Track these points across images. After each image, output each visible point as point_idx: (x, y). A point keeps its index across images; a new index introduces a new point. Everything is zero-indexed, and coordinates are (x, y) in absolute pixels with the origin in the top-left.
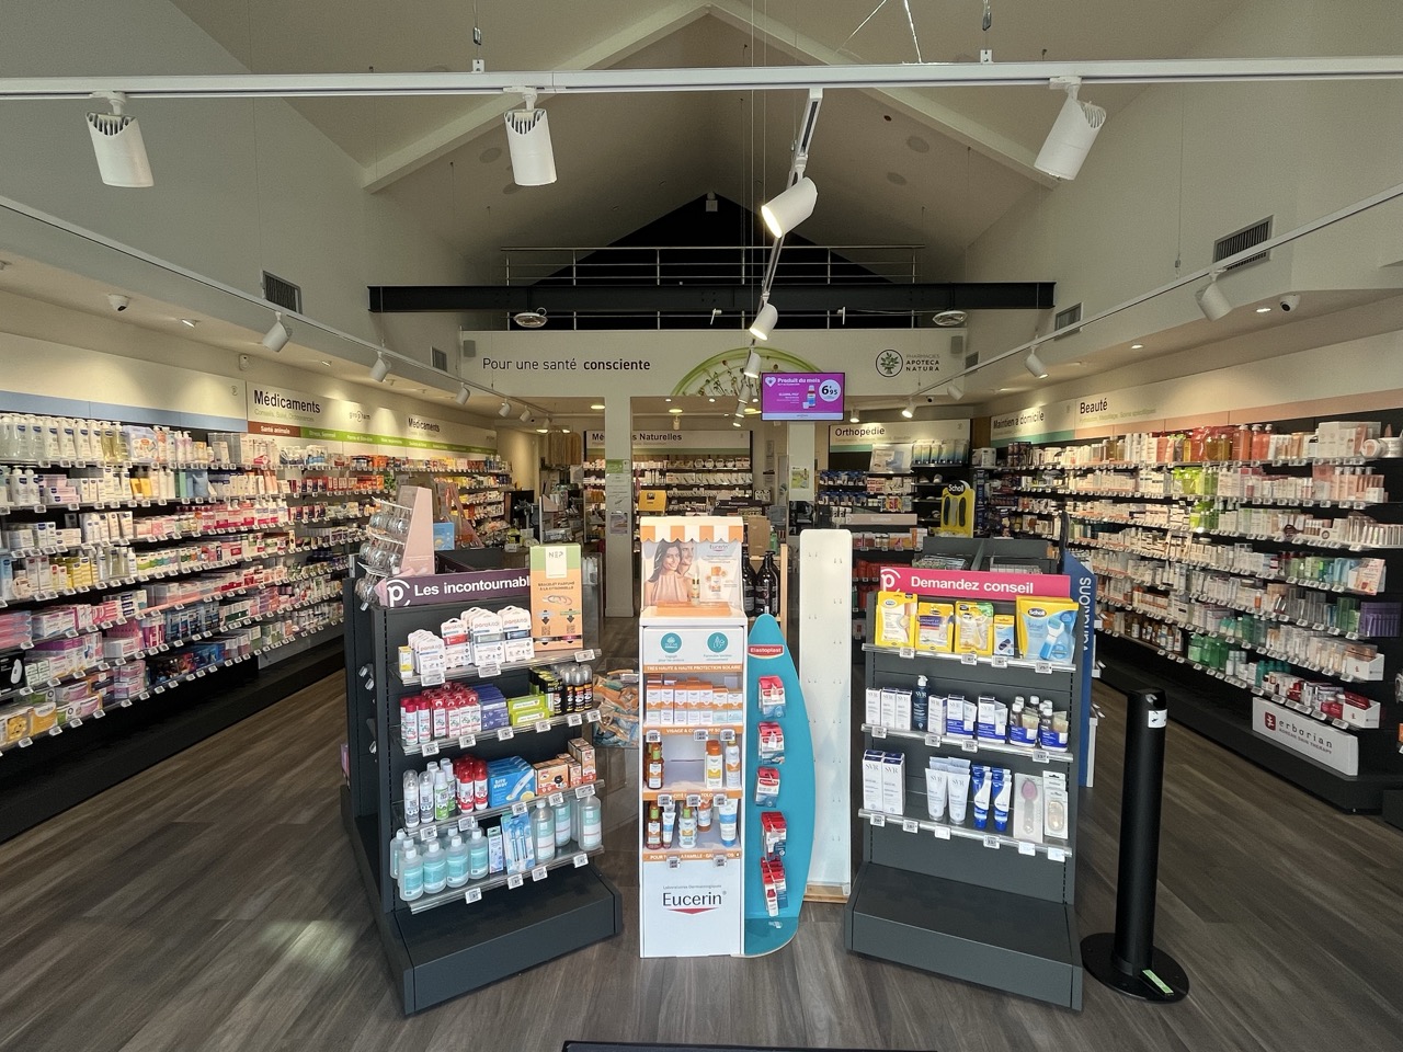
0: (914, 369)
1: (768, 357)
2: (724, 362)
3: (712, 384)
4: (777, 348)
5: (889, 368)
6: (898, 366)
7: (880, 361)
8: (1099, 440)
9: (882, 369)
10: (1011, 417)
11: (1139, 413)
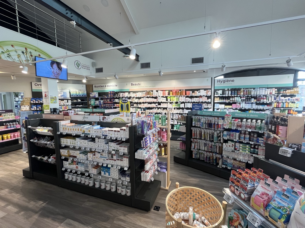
0: (84, 68)
1: (35, 50)
2: (12, 46)
3: (6, 54)
4: (39, 47)
5: (78, 66)
6: (80, 66)
7: (76, 62)
8: (145, 91)
9: (76, 66)
10: (104, 85)
11: (151, 86)
